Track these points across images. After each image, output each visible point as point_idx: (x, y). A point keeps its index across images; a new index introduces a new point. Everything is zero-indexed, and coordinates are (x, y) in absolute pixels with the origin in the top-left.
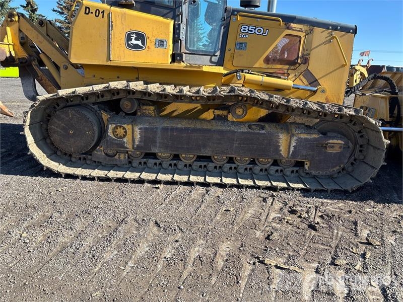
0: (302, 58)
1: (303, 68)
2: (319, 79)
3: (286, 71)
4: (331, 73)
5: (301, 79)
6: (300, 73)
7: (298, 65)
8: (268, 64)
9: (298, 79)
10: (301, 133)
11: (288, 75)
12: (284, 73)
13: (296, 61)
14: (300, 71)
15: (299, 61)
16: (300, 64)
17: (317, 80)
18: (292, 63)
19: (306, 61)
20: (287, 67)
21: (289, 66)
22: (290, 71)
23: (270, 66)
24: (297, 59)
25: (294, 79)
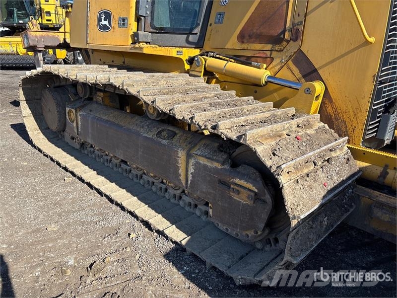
0: (291, 30)
1: (293, 47)
2: (321, 68)
3: (268, 53)
4: (342, 56)
5: (289, 68)
6: (288, 58)
7: (285, 43)
8: (243, 42)
9: (285, 67)
10: (200, 155)
11: (272, 59)
12: (266, 58)
13: (282, 36)
14: (288, 54)
15: (287, 36)
16: (288, 42)
17: (315, 70)
18: (277, 40)
19: (297, 35)
20: (269, 47)
21: (272, 46)
22: (274, 54)
23: (245, 46)
24: (284, 32)
25: (279, 66)
